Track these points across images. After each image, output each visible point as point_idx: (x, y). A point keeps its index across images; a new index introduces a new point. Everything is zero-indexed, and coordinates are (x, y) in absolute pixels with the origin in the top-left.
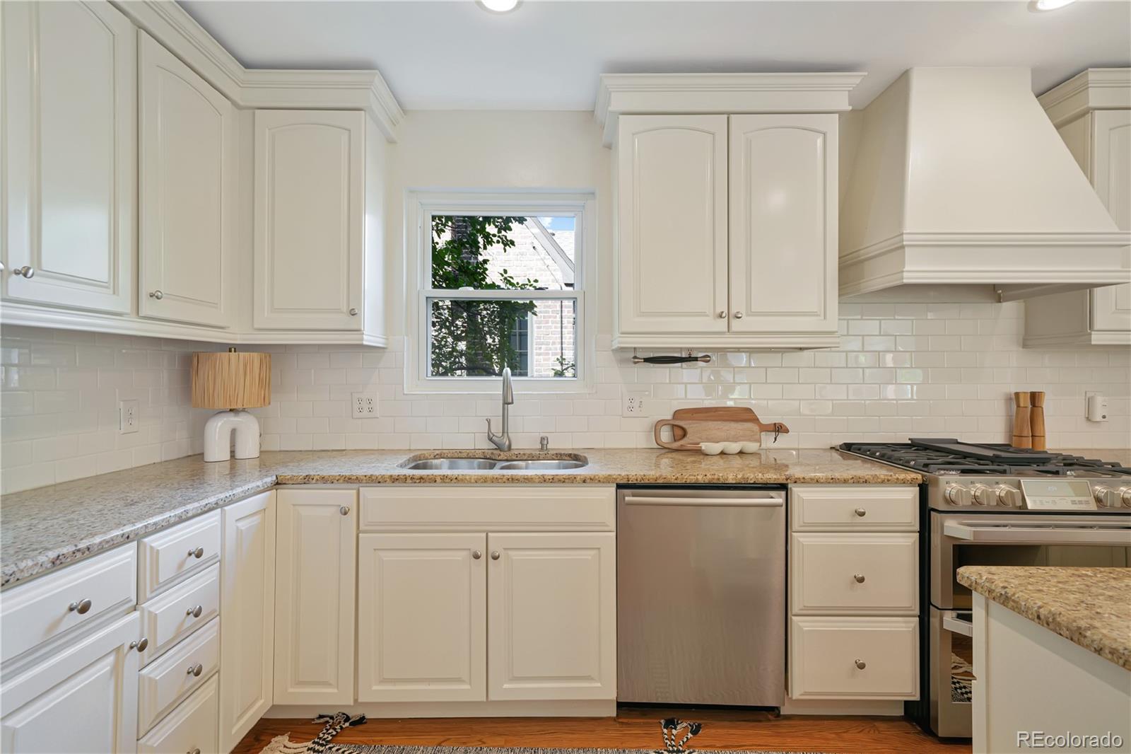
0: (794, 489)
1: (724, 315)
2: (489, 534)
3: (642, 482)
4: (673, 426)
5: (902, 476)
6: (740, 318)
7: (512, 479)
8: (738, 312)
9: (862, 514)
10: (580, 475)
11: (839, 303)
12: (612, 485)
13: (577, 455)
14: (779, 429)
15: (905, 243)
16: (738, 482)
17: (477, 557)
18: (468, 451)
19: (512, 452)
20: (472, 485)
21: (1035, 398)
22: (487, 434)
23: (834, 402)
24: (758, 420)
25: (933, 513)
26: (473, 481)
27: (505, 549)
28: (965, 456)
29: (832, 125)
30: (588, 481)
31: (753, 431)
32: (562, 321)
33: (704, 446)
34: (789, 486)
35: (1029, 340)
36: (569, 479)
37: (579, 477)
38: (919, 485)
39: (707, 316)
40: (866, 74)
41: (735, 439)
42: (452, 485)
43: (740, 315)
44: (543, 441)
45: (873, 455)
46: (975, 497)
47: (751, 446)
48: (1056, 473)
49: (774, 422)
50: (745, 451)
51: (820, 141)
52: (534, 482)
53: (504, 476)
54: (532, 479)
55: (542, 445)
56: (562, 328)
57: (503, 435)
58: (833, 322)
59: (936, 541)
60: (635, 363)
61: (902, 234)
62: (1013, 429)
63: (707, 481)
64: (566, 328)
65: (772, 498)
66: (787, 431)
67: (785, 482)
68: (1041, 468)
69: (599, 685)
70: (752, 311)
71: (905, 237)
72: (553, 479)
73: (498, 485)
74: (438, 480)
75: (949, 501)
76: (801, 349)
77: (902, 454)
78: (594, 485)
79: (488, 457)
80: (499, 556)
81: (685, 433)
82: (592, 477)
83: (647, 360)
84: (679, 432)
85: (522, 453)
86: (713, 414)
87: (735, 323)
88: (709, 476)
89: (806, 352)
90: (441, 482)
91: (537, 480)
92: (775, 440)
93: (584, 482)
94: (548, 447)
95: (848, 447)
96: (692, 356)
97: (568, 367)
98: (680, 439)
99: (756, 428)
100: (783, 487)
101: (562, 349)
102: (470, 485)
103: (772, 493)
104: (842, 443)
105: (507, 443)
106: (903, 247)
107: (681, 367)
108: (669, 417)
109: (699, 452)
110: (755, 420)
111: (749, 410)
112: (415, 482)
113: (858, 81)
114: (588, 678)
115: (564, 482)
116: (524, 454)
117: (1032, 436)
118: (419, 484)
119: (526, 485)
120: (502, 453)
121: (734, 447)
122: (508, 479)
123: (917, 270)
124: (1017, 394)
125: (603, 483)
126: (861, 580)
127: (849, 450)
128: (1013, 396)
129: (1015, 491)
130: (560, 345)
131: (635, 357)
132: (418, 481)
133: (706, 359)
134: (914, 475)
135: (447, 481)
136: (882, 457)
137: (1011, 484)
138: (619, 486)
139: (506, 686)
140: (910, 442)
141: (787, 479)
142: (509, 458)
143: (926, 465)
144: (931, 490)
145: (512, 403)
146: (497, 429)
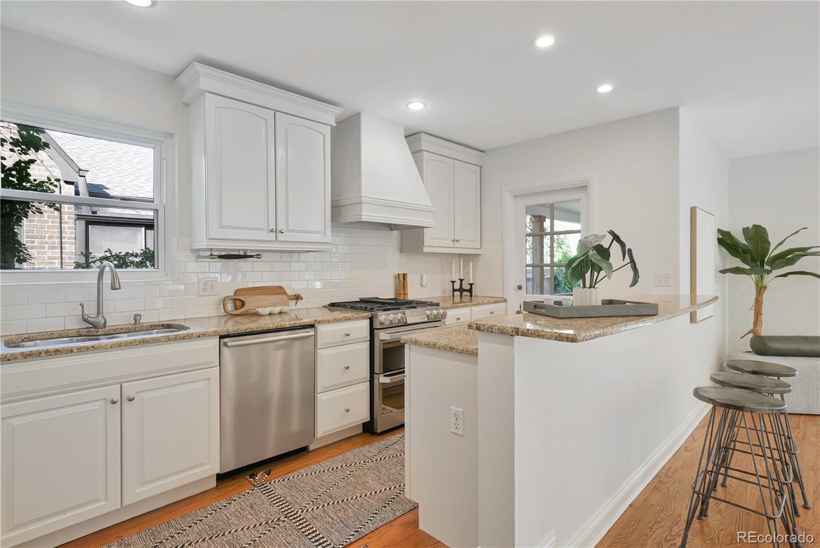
0: (318, 327)
1: (274, 230)
2: (123, 384)
3: (237, 332)
4: (235, 300)
5: (363, 315)
6: (283, 233)
7: (143, 341)
8: (282, 230)
9: (348, 335)
10: (195, 333)
11: (332, 227)
12: (216, 337)
13: (170, 325)
14: (297, 298)
15: (363, 201)
16: (291, 326)
17: (114, 402)
18: (60, 332)
19: (107, 328)
20: (109, 350)
21: (404, 275)
22: (81, 316)
23: (325, 281)
24: (286, 293)
25: (375, 330)
26: (109, 347)
27: (137, 392)
28: (384, 303)
29: (327, 131)
30: (202, 336)
31: (284, 300)
32: (61, 216)
33: (260, 310)
34: (316, 325)
35: (403, 249)
36: (188, 336)
37: (195, 335)
38: (370, 318)
39: (264, 230)
40: (343, 110)
41: (275, 305)
42: (89, 352)
43: (283, 231)
44: (137, 317)
45: (346, 307)
46: (391, 320)
47: (285, 309)
48: (415, 307)
49: (294, 294)
50: (273, 313)
51: (322, 137)
52: (162, 342)
53: (136, 340)
54: (160, 339)
55: (136, 320)
56: (61, 223)
57: (98, 316)
58: (328, 238)
59: (377, 343)
60: (212, 259)
61: (361, 197)
62: (397, 293)
63: (275, 328)
64: (66, 223)
65: (308, 332)
66: (302, 299)
67: (314, 323)
68: (410, 306)
69: (209, 466)
70: (289, 229)
71: (363, 198)
72: (175, 338)
73: (131, 347)
74: (75, 351)
75: (381, 324)
76: (308, 251)
77: (359, 305)
78: (205, 338)
79: (84, 334)
80: (134, 398)
81: (243, 304)
82: (204, 333)
83: (220, 257)
84: (239, 303)
85: (119, 328)
86: (260, 291)
87: (280, 235)
88: (276, 325)
89: (311, 253)
90: (78, 352)
91: (163, 340)
92: (296, 304)
93: (199, 337)
94: (141, 322)
95: (333, 305)
96: (247, 254)
97: (96, 261)
98: (241, 308)
99: (285, 297)
100: (312, 326)
101: (61, 243)
102: (107, 350)
103: (308, 330)
104: (330, 303)
105: (103, 321)
106: (361, 203)
107: (240, 262)
108: (232, 294)
109: (257, 314)
110: (285, 293)
111: (281, 288)
112: (50, 355)
113: (340, 112)
114: (202, 464)
115: (184, 339)
116: (122, 329)
117: (404, 294)
118: (55, 356)
119: (155, 344)
120: (100, 330)
121: (277, 309)
122: (140, 342)
123: (368, 215)
124: (399, 275)
125: (212, 336)
126: (348, 368)
127: (334, 306)
128: (397, 276)
129: (403, 316)
130: (59, 240)
131: (211, 255)
132: (53, 354)
133: (258, 256)
134: (368, 314)
135: (84, 349)
136: (351, 307)
137: (401, 313)
138: (221, 337)
139: (137, 491)
140: (359, 300)
141: (315, 322)
142: (107, 333)
143: (372, 309)
144: (374, 320)
145: (120, 288)
146: (91, 311)
